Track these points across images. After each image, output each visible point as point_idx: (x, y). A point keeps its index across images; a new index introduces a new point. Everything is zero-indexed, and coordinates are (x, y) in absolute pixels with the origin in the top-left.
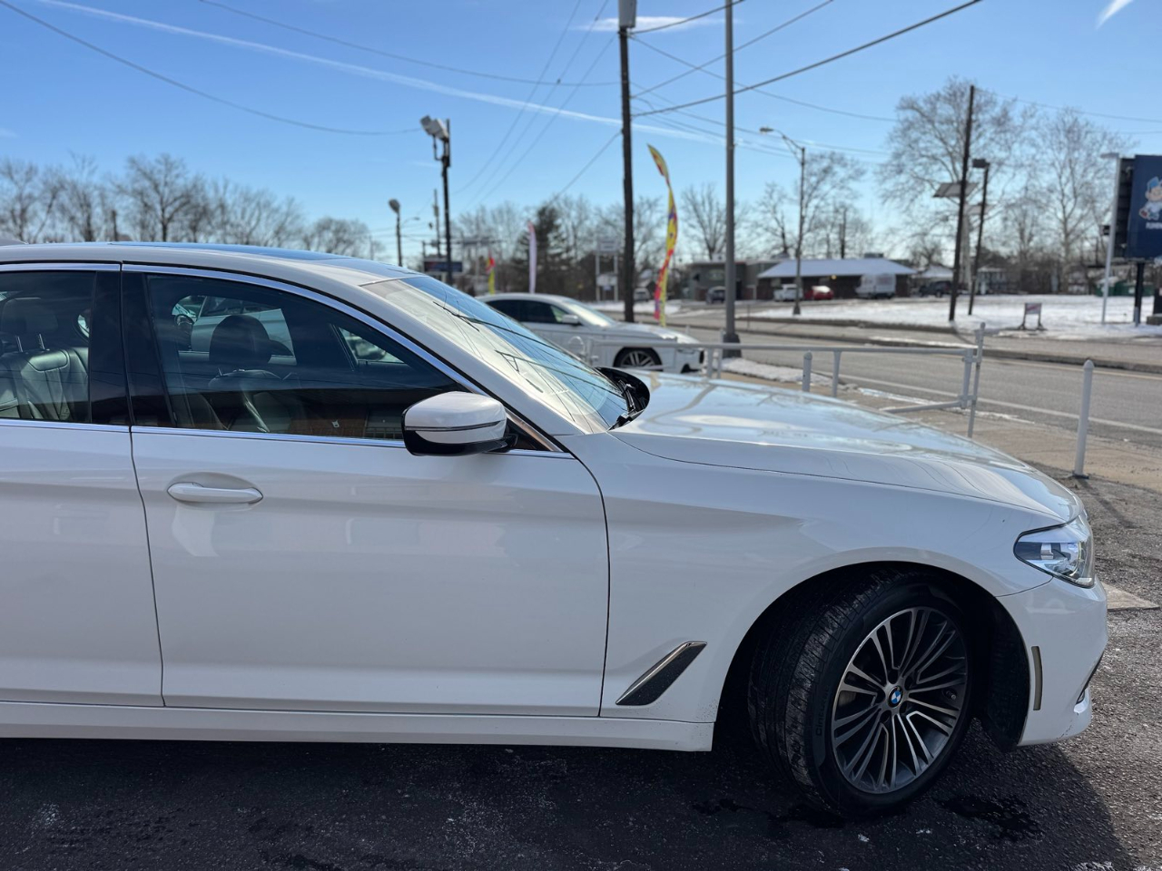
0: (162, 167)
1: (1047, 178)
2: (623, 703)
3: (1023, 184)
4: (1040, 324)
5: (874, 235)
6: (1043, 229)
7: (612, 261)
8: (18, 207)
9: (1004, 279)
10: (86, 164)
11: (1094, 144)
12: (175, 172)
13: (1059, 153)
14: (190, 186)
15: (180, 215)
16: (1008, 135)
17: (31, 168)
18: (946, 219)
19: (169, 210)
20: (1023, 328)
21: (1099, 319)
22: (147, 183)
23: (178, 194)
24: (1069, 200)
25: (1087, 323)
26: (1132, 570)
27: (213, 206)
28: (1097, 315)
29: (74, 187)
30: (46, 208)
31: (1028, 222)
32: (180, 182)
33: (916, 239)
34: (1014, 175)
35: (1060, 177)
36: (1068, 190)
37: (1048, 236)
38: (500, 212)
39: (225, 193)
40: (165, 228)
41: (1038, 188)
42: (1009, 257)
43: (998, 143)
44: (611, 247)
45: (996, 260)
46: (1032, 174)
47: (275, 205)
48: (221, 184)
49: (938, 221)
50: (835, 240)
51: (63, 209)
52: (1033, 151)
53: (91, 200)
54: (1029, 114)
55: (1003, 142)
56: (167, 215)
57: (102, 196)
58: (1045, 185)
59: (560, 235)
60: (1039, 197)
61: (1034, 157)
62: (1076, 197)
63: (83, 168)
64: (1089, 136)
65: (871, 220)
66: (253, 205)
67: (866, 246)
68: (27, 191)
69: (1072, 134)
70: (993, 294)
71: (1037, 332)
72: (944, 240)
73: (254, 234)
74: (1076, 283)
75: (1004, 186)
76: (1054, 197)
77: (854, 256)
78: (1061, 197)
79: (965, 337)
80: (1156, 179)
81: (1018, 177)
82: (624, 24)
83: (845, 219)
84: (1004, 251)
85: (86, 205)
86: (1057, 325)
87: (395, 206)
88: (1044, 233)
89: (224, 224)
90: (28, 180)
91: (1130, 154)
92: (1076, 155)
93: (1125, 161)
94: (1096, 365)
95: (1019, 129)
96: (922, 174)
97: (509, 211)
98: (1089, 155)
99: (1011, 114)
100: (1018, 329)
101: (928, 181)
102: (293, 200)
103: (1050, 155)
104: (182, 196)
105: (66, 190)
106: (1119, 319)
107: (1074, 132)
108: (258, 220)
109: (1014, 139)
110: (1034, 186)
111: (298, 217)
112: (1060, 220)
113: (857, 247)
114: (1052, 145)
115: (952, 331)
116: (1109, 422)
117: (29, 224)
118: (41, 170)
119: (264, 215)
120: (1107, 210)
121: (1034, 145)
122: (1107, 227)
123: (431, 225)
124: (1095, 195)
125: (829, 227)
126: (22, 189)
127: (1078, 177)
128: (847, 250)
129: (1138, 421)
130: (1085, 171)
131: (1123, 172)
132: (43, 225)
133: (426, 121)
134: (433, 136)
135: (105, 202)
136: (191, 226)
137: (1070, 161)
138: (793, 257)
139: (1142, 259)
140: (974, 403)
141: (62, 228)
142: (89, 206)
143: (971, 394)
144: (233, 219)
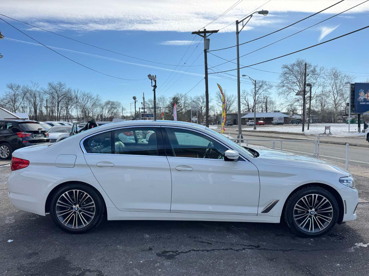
0: (59, 86)
1: (329, 88)
2: (263, 212)
3: (321, 90)
4: (330, 132)
5: (276, 105)
6: (328, 103)
7: (196, 113)
8: (14, 98)
9: (317, 118)
10: (36, 85)
11: (342, 78)
12: (62, 87)
13: (332, 81)
14: (67, 91)
15: (63, 100)
16: (316, 76)
17: (18, 86)
19: (60, 98)
21: (348, 131)
22: (54, 90)
23: (63, 94)
24: (336, 94)
25: (344, 132)
26: (363, 195)
27: (73, 97)
28: (347, 130)
29: (31, 91)
30: (22, 98)
31: (323, 101)
32: (64, 90)
33: (289, 106)
35: (332, 88)
36: (335, 92)
37: (330, 105)
39: (77, 93)
40: (58, 104)
41: (326, 91)
42: (318, 112)
44: (196, 109)
45: (314, 112)
46: (324, 87)
47: (93, 97)
48: (76, 91)
49: (296, 101)
50: (264, 107)
51: (27, 98)
52: (324, 80)
53: (36, 95)
54: (322, 69)
55: (314, 78)
56: (59, 100)
58: (328, 90)
59: (179, 105)
60: (326, 94)
61: (324, 82)
62: (338, 94)
63: (35, 86)
64: (340, 76)
65: (275, 101)
66: (86, 97)
67: (274, 109)
68: (17, 92)
69: (336, 76)
70: (314, 123)
71: (329, 135)
72: (298, 107)
73: (86, 106)
74: (339, 120)
75: (316, 91)
76: (331, 94)
77: (270, 111)
78: (333, 94)
79: (307, 136)
80: (362, 90)
81: (319, 88)
82: (206, 48)
83: (267, 101)
84: (316, 110)
86: (335, 133)
87: (134, 98)
88: (328, 104)
89: (77, 102)
90: (17, 89)
91: (353, 83)
92: (337, 81)
94: (349, 145)
95: (319, 74)
96: (290, 87)
97: (163, 98)
98: (341, 81)
99: (316, 69)
100: (324, 134)
101: (292, 89)
102: (98, 95)
103: (329, 81)
105: (29, 92)
106: (354, 131)
109: (318, 77)
111: (100, 100)
112: (333, 101)
113: (271, 109)
114: (329, 78)
115: (303, 135)
116: (353, 161)
118: (21, 86)
119: (89, 100)
120: (347, 98)
121: (324, 79)
122: (348, 104)
123: (142, 103)
124: (343, 93)
125: (262, 103)
126: (15, 92)
127: (338, 88)
128: (268, 110)
129: (362, 161)
130: (340, 86)
131: (352, 88)
132: (21, 103)
133: (149, 76)
134: (152, 80)
135: (40, 96)
136: (66, 103)
137: (335, 83)
138: (251, 112)
139: (359, 113)
140: (318, 155)
141: (26, 104)
142: (35, 97)
143: (317, 152)
144: (80, 101)
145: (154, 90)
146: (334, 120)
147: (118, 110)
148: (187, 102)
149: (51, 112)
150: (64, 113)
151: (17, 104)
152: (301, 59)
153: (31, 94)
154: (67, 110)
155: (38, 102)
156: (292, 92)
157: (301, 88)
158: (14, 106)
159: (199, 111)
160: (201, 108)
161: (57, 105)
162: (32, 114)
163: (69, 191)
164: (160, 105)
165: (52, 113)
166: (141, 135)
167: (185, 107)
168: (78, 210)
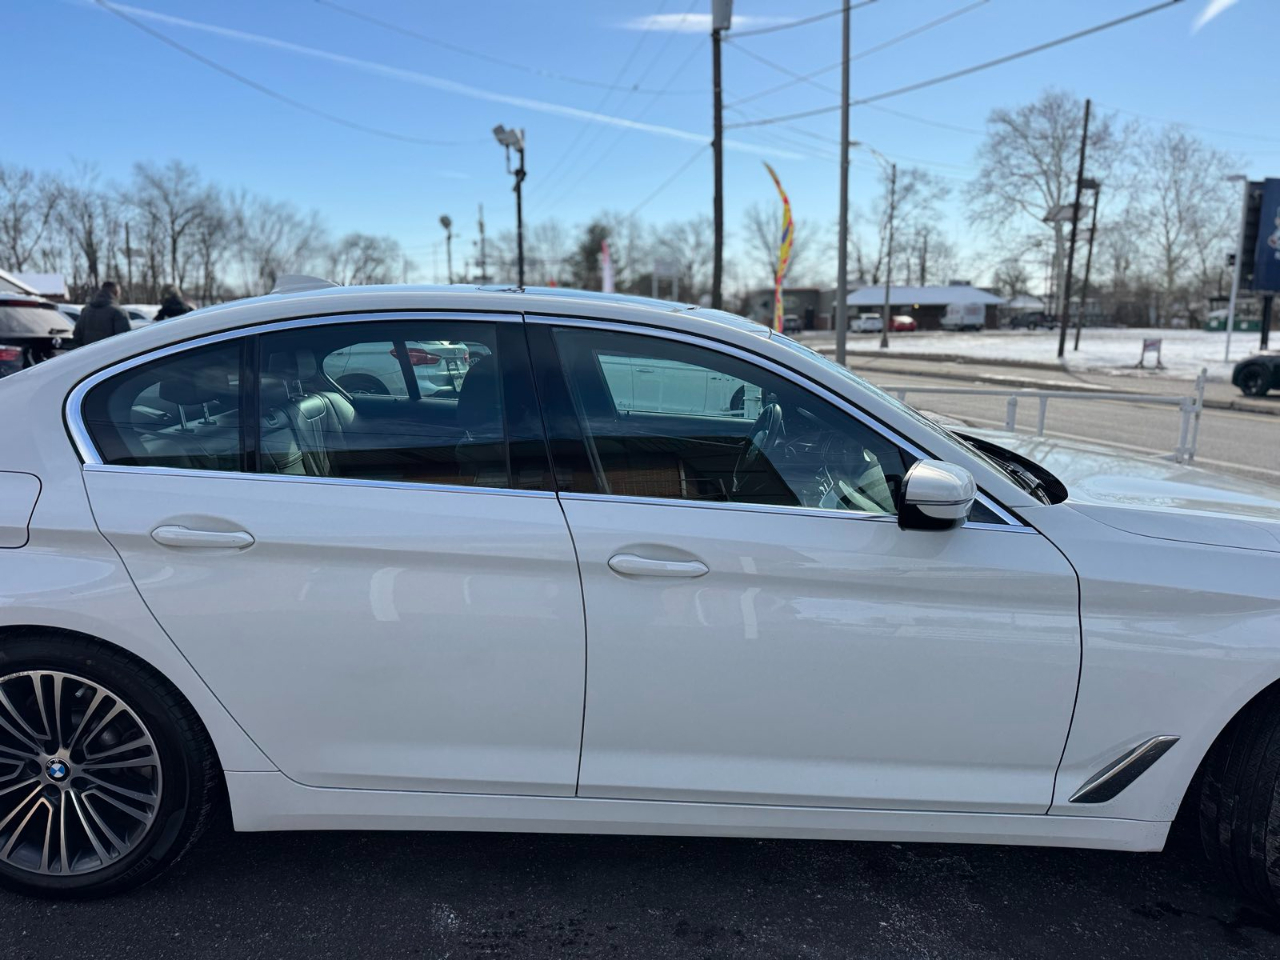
0: (173, 175)
1: (1150, 200)
2: (1079, 799)
3: (1124, 205)
4: (1159, 362)
5: (958, 260)
6: (1142, 256)
7: (671, 285)
8: (11, 216)
10: (88, 169)
11: (1201, 163)
12: (186, 180)
13: (1164, 172)
14: (203, 196)
15: (192, 228)
16: (1108, 152)
17: (26, 174)
18: (1038, 244)
19: (180, 222)
20: (1140, 366)
21: (1221, 356)
22: (155, 193)
23: (189, 205)
24: (1174, 224)
25: (1207, 361)
27: (228, 217)
28: (1218, 352)
29: (74, 195)
30: (43, 219)
31: (1126, 248)
32: (193, 191)
33: (1003, 265)
34: (1114, 196)
35: (1164, 200)
36: (1173, 211)
37: (1147, 262)
38: (544, 229)
39: (242, 204)
40: (175, 242)
41: (1139, 212)
42: (1103, 287)
43: (1097, 161)
44: (671, 270)
45: (1088, 289)
46: (1135, 196)
47: (298, 218)
48: (238, 194)
49: (1030, 246)
50: (915, 265)
51: (61, 220)
52: (1135, 170)
53: (93, 210)
54: (1131, 129)
55: (1102, 160)
56: (177, 228)
57: (105, 207)
58: (1147, 208)
59: (611, 255)
60: (1141, 221)
61: (1135, 177)
62: (1181, 221)
63: (85, 174)
64: (1196, 154)
65: (955, 244)
66: (274, 218)
67: (950, 273)
68: (22, 198)
69: (1179, 153)
71: (1157, 371)
72: (1033, 267)
73: (274, 250)
74: (1176, 316)
76: (1157, 221)
77: (936, 283)
78: (1164, 221)
79: (1078, 375)
81: (1117, 199)
82: (718, 25)
83: (925, 243)
84: (1097, 279)
85: (87, 214)
86: (1176, 364)
87: (446, 222)
88: (1143, 260)
89: (241, 238)
90: (23, 187)
91: (1259, 177)
92: (1182, 175)
93: (1253, 185)
95: (1120, 145)
96: (1012, 193)
97: (554, 228)
98: (1196, 176)
99: (1111, 129)
100: (1136, 367)
101: (1019, 201)
102: (317, 213)
103: (1152, 175)
104: (193, 208)
105: (65, 198)
107: (1179, 150)
108: (280, 233)
109: (1114, 157)
110: (1136, 209)
111: (322, 232)
112: (1164, 247)
113: (940, 273)
114: (1156, 163)
115: (1062, 369)
117: (23, 236)
118: (37, 177)
119: (286, 229)
121: (1136, 163)
122: (1231, 257)
123: (475, 243)
125: (909, 251)
126: (16, 196)
127: (1183, 199)
128: (928, 277)
130: (1191, 192)
131: (1250, 196)
132: (39, 237)
133: (499, 131)
134: (507, 146)
135: (108, 212)
136: (204, 241)
137: (1176, 182)
138: (870, 284)
139: (1270, 293)
140: (1191, 456)
141: (60, 240)
142: (90, 216)
143: (1189, 446)
144: (252, 233)
145: (518, 189)
146: (1158, 317)
147: (389, 269)
148: (639, 243)
149: (150, 273)
150: (196, 276)
151: (26, 241)
152: (1057, 91)
153: (73, 206)
154: (207, 264)
155: (100, 234)
156: (1020, 215)
157: (1052, 196)
158: (14, 248)
159: (681, 280)
160: (690, 267)
161: (169, 247)
162: (81, 278)
163: (6, 678)
164: (541, 250)
165: (155, 277)
166: (463, 363)
167: (633, 262)
168: (68, 779)
